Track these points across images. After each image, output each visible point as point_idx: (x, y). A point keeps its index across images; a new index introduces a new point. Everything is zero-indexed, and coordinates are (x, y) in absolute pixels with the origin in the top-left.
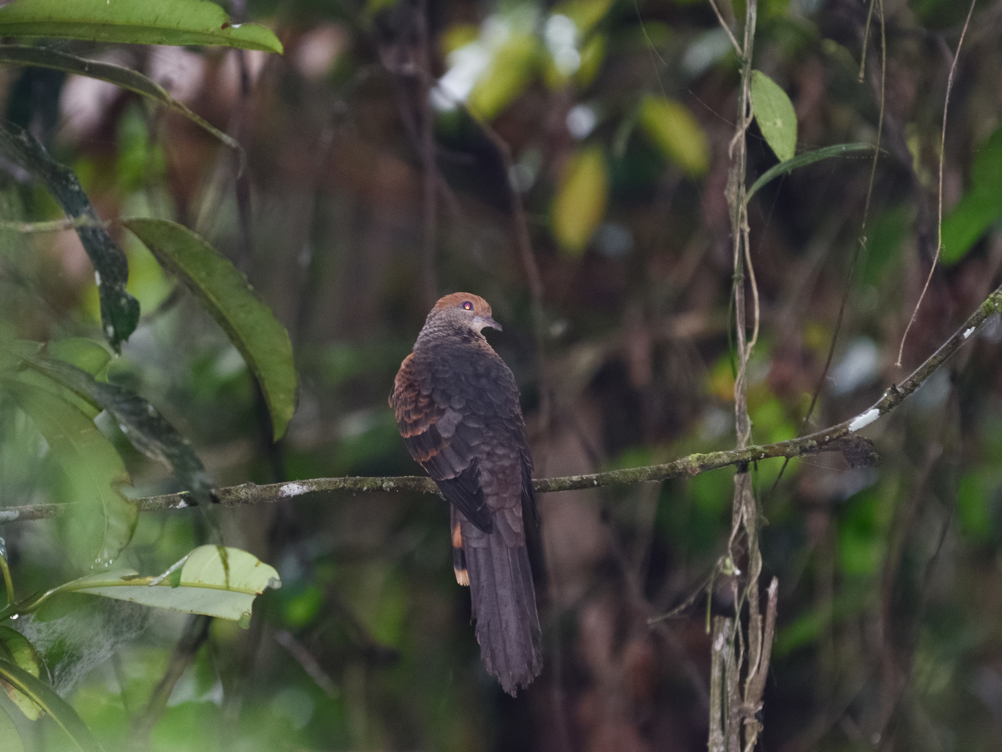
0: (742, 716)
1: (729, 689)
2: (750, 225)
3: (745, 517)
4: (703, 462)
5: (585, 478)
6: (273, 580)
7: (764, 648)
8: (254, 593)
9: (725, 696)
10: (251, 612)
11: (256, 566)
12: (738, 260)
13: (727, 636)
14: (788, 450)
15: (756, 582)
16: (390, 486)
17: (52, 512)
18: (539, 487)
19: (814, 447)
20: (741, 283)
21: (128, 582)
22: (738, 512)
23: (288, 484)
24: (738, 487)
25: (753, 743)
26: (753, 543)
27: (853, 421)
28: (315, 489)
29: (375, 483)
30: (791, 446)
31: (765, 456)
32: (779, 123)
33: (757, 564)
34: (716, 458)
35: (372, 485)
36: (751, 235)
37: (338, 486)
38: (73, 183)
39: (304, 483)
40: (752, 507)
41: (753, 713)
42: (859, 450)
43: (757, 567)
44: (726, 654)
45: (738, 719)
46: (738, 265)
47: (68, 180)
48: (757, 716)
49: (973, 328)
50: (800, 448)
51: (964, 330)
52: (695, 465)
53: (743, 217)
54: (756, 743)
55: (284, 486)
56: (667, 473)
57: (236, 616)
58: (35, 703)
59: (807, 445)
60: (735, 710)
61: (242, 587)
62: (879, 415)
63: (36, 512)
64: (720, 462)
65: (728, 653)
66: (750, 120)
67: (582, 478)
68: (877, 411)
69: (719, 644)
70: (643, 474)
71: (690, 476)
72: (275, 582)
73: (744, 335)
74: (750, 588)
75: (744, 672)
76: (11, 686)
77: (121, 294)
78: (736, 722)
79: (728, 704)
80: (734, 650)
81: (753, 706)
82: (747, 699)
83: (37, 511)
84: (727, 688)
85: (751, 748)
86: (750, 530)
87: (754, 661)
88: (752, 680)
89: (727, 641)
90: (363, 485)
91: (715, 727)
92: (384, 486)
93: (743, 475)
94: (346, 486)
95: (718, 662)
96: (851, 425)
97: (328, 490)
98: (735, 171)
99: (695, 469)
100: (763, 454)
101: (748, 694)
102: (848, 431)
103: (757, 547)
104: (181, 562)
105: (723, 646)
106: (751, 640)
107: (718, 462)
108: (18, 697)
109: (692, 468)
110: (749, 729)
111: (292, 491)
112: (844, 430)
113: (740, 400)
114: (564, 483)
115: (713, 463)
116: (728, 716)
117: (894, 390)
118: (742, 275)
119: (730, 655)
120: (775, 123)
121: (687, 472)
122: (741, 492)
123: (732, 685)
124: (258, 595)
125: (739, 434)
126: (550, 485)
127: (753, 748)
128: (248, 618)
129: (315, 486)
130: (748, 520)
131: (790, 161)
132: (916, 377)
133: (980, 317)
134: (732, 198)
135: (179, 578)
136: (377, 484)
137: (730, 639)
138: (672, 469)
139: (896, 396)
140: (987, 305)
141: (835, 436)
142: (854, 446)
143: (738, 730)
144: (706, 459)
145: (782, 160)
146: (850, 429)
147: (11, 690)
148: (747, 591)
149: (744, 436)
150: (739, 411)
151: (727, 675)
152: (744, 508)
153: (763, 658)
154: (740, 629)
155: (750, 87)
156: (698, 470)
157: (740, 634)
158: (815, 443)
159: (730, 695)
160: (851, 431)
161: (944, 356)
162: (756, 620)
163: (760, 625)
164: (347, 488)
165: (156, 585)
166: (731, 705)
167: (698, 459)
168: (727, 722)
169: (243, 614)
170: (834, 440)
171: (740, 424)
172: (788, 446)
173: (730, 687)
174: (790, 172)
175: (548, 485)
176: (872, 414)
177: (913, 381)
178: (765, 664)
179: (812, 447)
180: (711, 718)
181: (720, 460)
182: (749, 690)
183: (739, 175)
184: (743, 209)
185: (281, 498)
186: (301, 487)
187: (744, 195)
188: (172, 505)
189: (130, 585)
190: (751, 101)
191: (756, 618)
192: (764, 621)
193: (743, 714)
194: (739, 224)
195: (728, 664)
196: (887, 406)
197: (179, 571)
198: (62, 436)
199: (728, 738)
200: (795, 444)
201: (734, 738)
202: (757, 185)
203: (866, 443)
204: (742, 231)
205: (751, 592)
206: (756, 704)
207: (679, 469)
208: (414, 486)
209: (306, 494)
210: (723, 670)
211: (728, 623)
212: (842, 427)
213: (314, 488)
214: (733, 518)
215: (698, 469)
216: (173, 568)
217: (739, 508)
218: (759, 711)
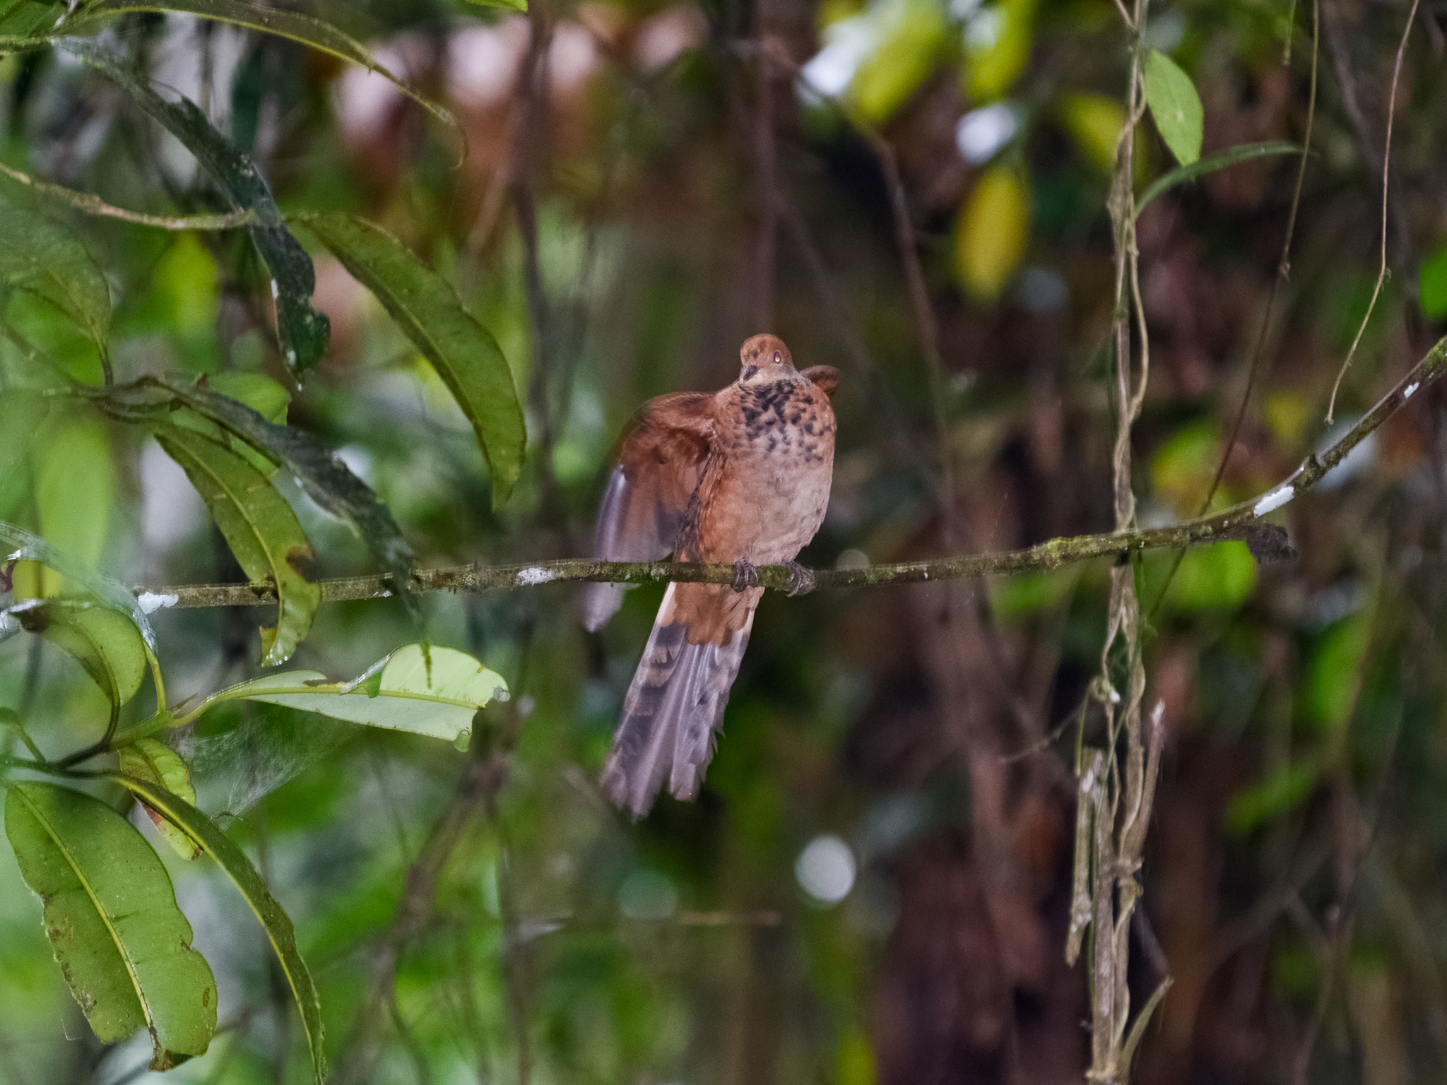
0: (1115, 875)
1: (1100, 841)
2: (1139, 247)
3: (1125, 622)
4: (1065, 551)
5: (913, 569)
6: (498, 690)
7: (1146, 789)
8: (475, 707)
9: (1095, 848)
10: (470, 730)
11: (479, 671)
12: (1122, 291)
13: (1098, 774)
14: (1175, 538)
15: (1138, 704)
16: (661, 574)
17: (222, 597)
18: (853, 579)
19: (1208, 535)
20: (1126, 321)
21: (313, 689)
22: (1115, 615)
23: (528, 569)
24: (1116, 583)
25: (1130, 912)
26: (1134, 657)
27: (1260, 500)
28: (564, 576)
29: (641, 569)
30: (1178, 533)
31: (1145, 545)
32: (1180, 115)
33: (1139, 682)
34: (1082, 546)
35: (636, 572)
36: (1139, 260)
37: (593, 572)
38: (246, 167)
39: (549, 568)
40: (1134, 609)
41: (1130, 872)
42: (1268, 541)
43: (1139, 686)
44: (1097, 796)
45: (1110, 880)
46: (1121, 299)
47: (239, 162)
48: (1135, 875)
49: (1417, 385)
50: (1191, 535)
51: (1405, 386)
52: (1055, 555)
53: (1129, 236)
54: (1134, 911)
55: (523, 572)
56: (1018, 565)
57: (451, 735)
58: (190, 839)
59: (1201, 532)
60: (1106, 868)
61: (460, 698)
62: (1293, 494)
63: (200, 598)
64: (1087, 552)
65: (1099, 795)
66: (1141, 111)
67: (909, 569)
68: (1291, 489)
69: (1087, 784)
70: (987, 566)
71: (1049, 568)
72: (501, 694)
73: (1128, 389)
74: (1129, 712)
75: (1119, 820)
76: (159, 816)
77: (305, 310)
78: (1107, 883)
79: (1098, 860)
80: (1107, 791)
81: (1129, 863)
82: (1123, 853)
83: (202, 595)
84: (1097, 840)
85: (1127, 918)
86: (1131, 639)
87: (1132, 806)
88: (1130, 831)
89: (1098, 780)
90: (626, 571)
91: (1080, 890)
92: (652, 574)
93: (1123, 568)
94: (603, 572)
95: (1086, 805)
96: (1257, 507)
97: (579, 578)
98: (1121, 177)
99: (1056, 560)
100: (1143, 543)
101: (1124, 848)
102: (1252, 515)
103: (1139, 660)
104: (381, 663)
105: (1092, 787)
106: (1129, 777)
107: (1085, 552)
108: (168, 830)
109: (1051, 559)
110: (1124, 893)
111: (532, 578)
112: (1248, 513)
113: (1121, 472)
114: (885, 576)
115: (1078, 553)
116: (1097, 876)
117: (1313, 462)
118: (1126, 311)
119: (1102, 798)
120: (1175, 117)
121: (1044, 564)
122: (1120, 590)
123: (1103, 835)
124: (480, 709)
125: (1119, 516)
126: (868, 577)
127: (1129, 919)
128: (467, 737)
129: (563, 572)
130: (1128, 627)
131: (1193, 165)
132: (1341, 447)
133: (1425, 371)
134: (1115, 211)
135: (378, 687)
136: (643, 571)
137: (1102, 778)
138: (1026, 560)
139: (1315, 471)
140: (1435, 354)
141: (1236, 521)
142: (1261, 535)
143: (1109, 894)
144: (1070, 548)
145: (1183, 163)
146: (1255, 512)
147: (160, 821)
148: (1125, 716)
149: (1124, 517)
150: (1120, 485)
151: (1097, 823)
152: (1123, 610)
153: (1144, 802)
154: (1115, 764)
155: (1142, 69)
156: (1059, 562)
157: (1116, 771)
158: (1210, 529)
159: (1100, 848)
160: (1257, 515)
161: (1379, 420)
162: (1137, 753)
163: (1141, 759)
164: (605, 575)
165: (348, 693)
166: (1102, 861)
167: (1059, 547)
168: (1096, 883)
169: (460, 733)
170: (1234, 526)
171: (1120, 502)
172: (1176, 532)
173: (1101, 838)
174: (1193, 179)
175: (865, 578)
176: (1285, 493)
177: (1338, 452)
178: (1147, 809)
179: (1206, 534)
180: (1076, 878)
181: (1087, 549)
182: (1126, 842)
183: (1125, 181)
184: (1129, 225)
185: (519, 587)
186: (545, 573)
187: (1132, 208)
188: (377, 593)
189: (315, 693)
190: (1143, 87)
191: (1136, 750)
192: (1146, 756)
193: (1116, 873)
194: (1123, 246)
195: (1099, 809)
196: (1303, 483)
197: (378, 676)
198: (224, 496)
199: (1097, 903)
200: (1185, 530)
201: (1105, 904)
202: (1149, 196)
203: (1276, 533)
204: (1128, 255)
205: (1130, 718)
206: (1134, 861)
207: (1034, 561)
208: (691, 574)
209: (551, 583)
210: (1092, 816)
211: (1099, 756)
212: (1245, 509)
213: (562, 574)
214: (1109, 623)
215: (1059, 560)
216: (371, 671)
217: (1117, 610)
218: (1138, 870)
